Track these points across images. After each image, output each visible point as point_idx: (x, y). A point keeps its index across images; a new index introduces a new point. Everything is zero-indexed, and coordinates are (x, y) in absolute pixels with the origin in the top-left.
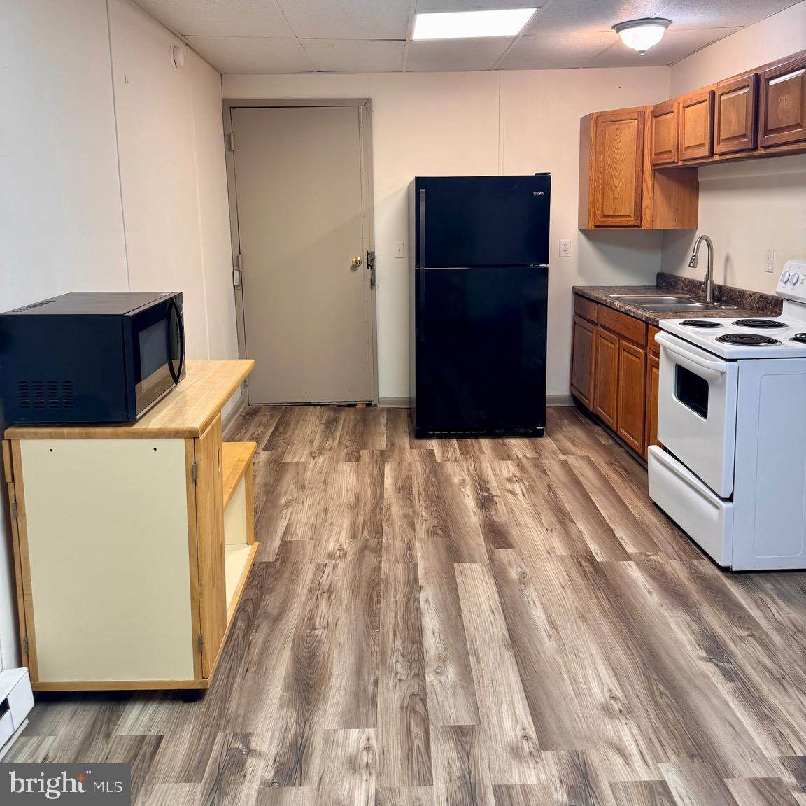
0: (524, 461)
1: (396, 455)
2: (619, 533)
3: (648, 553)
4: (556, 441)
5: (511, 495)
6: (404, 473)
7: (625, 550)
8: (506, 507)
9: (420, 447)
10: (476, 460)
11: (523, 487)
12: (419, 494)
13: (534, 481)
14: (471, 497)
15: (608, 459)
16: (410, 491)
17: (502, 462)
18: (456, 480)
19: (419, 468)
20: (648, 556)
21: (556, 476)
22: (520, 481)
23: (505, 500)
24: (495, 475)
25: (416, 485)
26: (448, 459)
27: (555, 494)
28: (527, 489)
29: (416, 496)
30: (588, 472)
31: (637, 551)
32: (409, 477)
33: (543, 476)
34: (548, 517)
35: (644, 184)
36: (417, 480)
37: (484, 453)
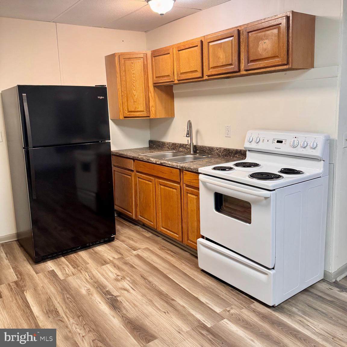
0: (116, 262)
1: (28, 283)
2: (203, 299)
3: (228, 309)
4: (123, 241)
5: (126, 292)
6: (43, 297)
7: (215, 312)
8: (129, 303)
9: (43, 271)
10: (86, 270)
11: (128, 282)
12: (65, 313)
13: (131, 275)
14: (102, 303)
15: (158, 246)
16: (57, 312)
17: (103, 267)
18: (84, 291)
19: (52, 289)
20: (229, 311)
21: (141, 267)
22: (123, 278)
23: (124, 297)
24: (106, 279)
25: (58, 305)
26: (68, 275)
27: (150, 282)
28: (132, 283)
29: (64, 316)
30: (155, 258)
31: (222, 310)
32: (49, 299)
33: (133, 269)
34: (159, 302)
35: (150, 94)
36: (56, 300)
37: (88, 264)
